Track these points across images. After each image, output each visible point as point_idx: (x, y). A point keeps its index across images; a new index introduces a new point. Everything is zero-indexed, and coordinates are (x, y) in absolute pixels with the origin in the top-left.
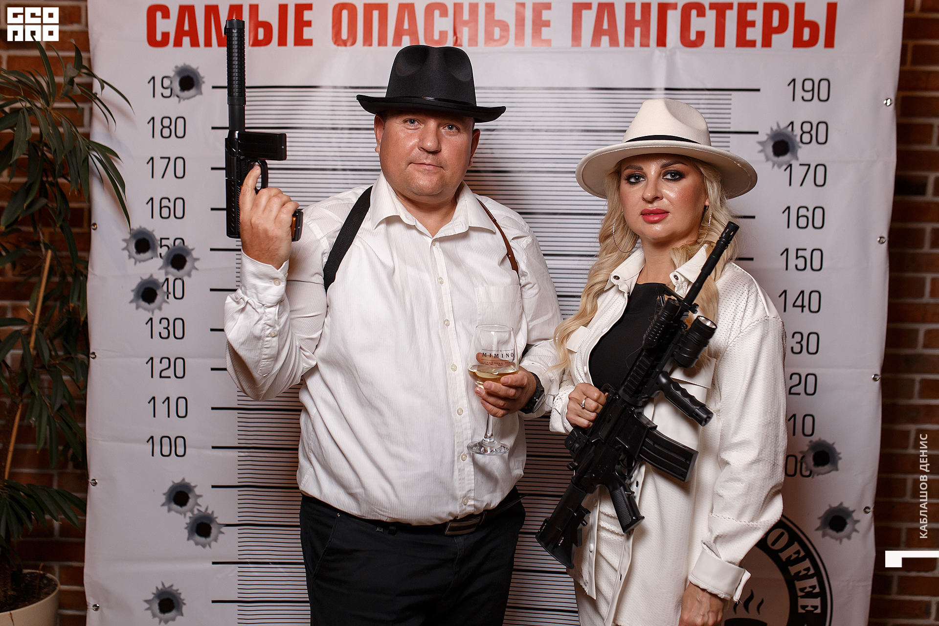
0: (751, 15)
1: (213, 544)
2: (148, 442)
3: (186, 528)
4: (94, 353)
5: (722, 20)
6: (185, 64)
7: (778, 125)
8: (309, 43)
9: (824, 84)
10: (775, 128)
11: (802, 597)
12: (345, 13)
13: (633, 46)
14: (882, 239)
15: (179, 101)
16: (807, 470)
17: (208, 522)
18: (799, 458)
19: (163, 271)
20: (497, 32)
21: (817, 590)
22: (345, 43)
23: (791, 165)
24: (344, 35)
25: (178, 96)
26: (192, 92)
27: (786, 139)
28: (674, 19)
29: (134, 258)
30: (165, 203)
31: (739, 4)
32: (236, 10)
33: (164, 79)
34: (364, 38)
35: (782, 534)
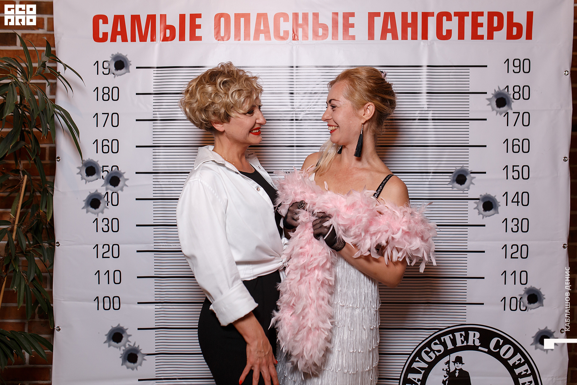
0: (480, 20)
1: (139, 367)
2: (94, 300)
3: (121, 357)
4: (58, 243)
5: (462, 23)
6: (118, 53)
7: (499, 88)
8: (199, 38)
9: (526, 62)
10: (497, 90)
12: (222, 20)
13: (407, 39)
14: (565, 159)
15: (115, 77)
16: (523, 307)
17: (135, 353)
18: (518, 299)
19: (104, 188)
20: (321, 31)
21: (533, 384)
22: (223, 39)
23: (508, 113)
24: (222, 34)
25: (113, 74)
26: (123, 71)
27: (504, 97)
28: (432, 22)
29: (85, 179)
30: (105, 143)
31: (472, 12)
32: (151, 18)
33: (105, 63)
34: (235, 36)
35: (510, 348)
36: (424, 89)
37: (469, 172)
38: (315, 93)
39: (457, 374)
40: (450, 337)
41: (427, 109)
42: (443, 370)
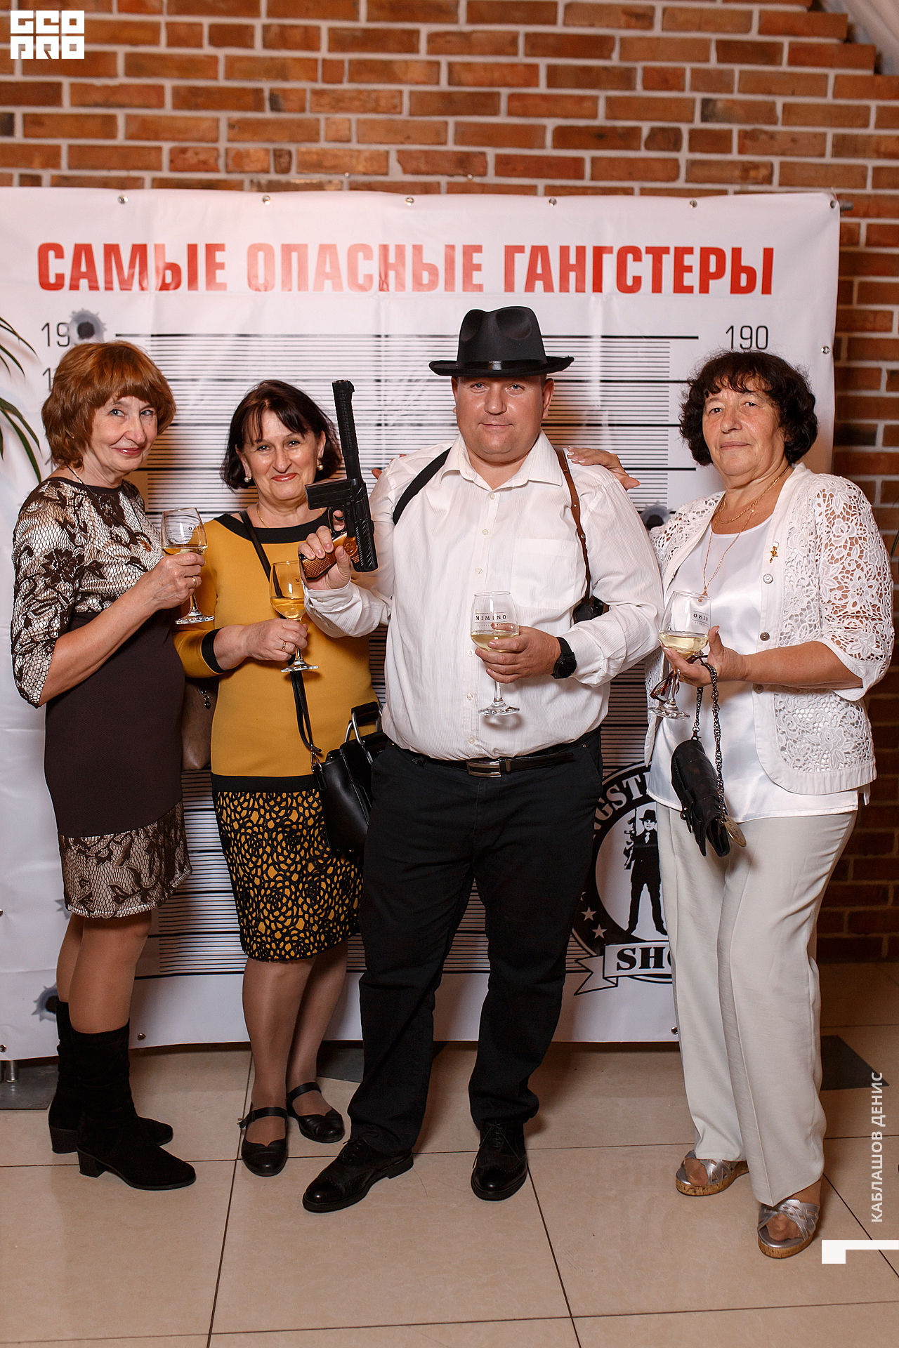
0: (688, 260)
5: (659, 265)
6: (83, 309)
8: (223, 286)
9: (762, 331)
12: (261, 255)
13: (568, 291)
20: (426, 277)
22: (262, 288)
24: (261, 279)
28: (609, 262)
31: (676, 248)
32: (139, 251)
33: (61, 326)
34: (283, 282)
36: (595, 373)
37: (668, 512)
38: (417, 381)
39: (647, 839)
40: (636, 779)
41: (600, 408)
42: (625, 832)
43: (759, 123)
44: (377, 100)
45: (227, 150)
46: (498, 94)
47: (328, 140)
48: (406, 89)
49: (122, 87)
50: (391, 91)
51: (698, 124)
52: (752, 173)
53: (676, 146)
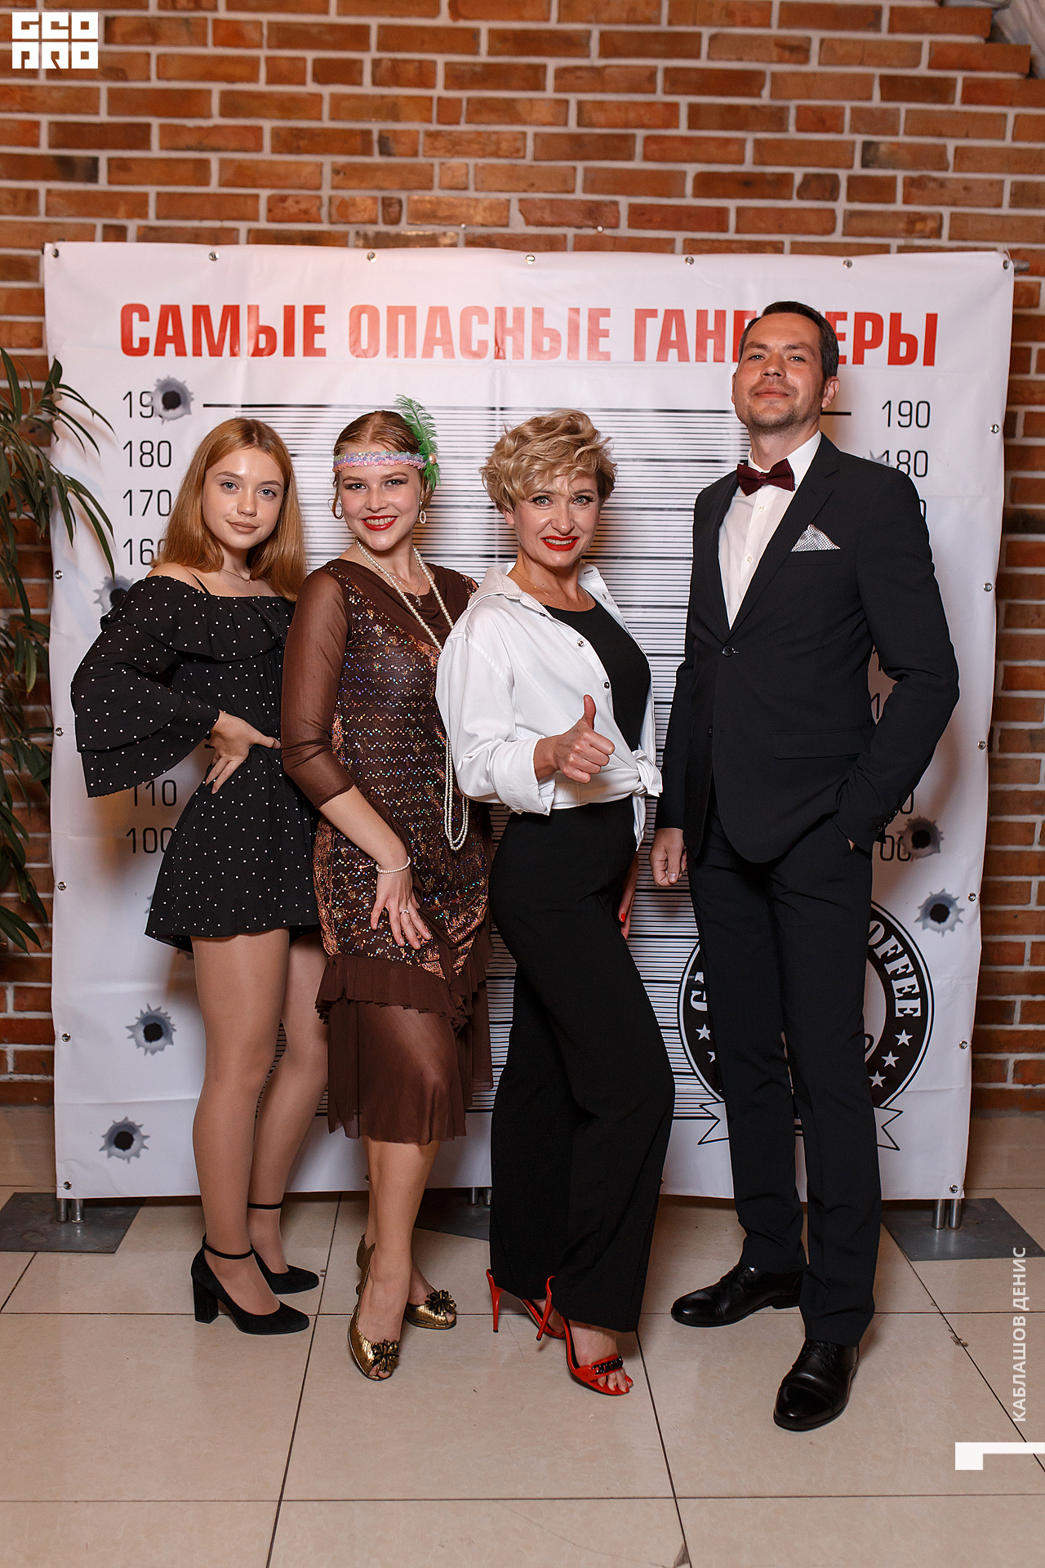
0: (841, 326)
2: (128, 835)
4: (59, 729)
6: (169, 377)
8: (321, 352)
9: (923, 407)
11: (899, 999)
12: (365, 318)
13: (705, 361)
14: (989, 586)
15: (163, 422)
16: (905, 854)
18: (896, 840)
20: (547, 343)
21: (917, 990)
22: (365, 354)
24: (364, 344)
25: (161, 416)
26: (179, 411)
30: (146, 545)
32: (231, 312)
33: (144, 395)
34: (388, 347)
35: (878, 927)
43: (927, 169)
44: (498, 143)
45: (330, 198)
46: (634, 136)
47: (443, 188)
48: (530, 130)
49: (216, 127)
50: (513, 133)
51: (858, 170)
52: (919, 226)
53: (833, 196)
